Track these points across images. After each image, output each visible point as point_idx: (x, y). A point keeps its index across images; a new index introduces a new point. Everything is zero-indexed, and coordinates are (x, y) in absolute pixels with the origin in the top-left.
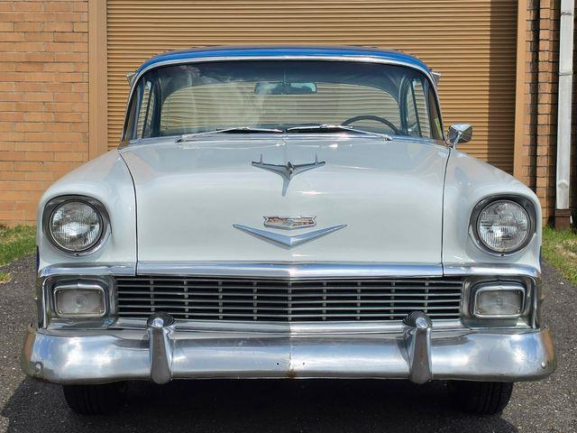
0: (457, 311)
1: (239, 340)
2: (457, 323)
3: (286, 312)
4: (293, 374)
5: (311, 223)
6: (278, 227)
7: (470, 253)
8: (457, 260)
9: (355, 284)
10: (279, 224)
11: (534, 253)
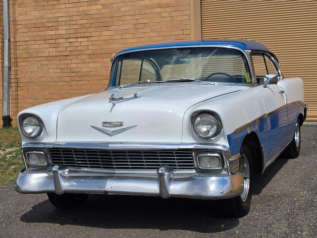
0: (193, 165)
1: (90, 177)
2: (194, 171)
3: (113, 165)
4: (106, 192)
5: (121, 124)
6: (107, 127)
7: (194, 139)
9: (141, 152)
10: (108, 125)
11: (225, 138)
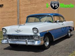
2: (34, 40)
5: (20, 30)
8: (32, 34)
11: (39, 33)
